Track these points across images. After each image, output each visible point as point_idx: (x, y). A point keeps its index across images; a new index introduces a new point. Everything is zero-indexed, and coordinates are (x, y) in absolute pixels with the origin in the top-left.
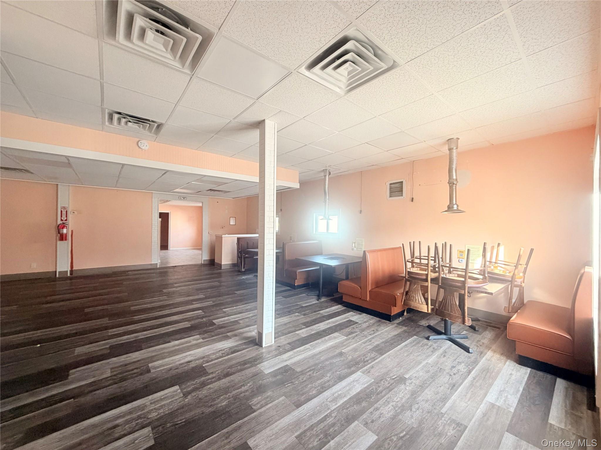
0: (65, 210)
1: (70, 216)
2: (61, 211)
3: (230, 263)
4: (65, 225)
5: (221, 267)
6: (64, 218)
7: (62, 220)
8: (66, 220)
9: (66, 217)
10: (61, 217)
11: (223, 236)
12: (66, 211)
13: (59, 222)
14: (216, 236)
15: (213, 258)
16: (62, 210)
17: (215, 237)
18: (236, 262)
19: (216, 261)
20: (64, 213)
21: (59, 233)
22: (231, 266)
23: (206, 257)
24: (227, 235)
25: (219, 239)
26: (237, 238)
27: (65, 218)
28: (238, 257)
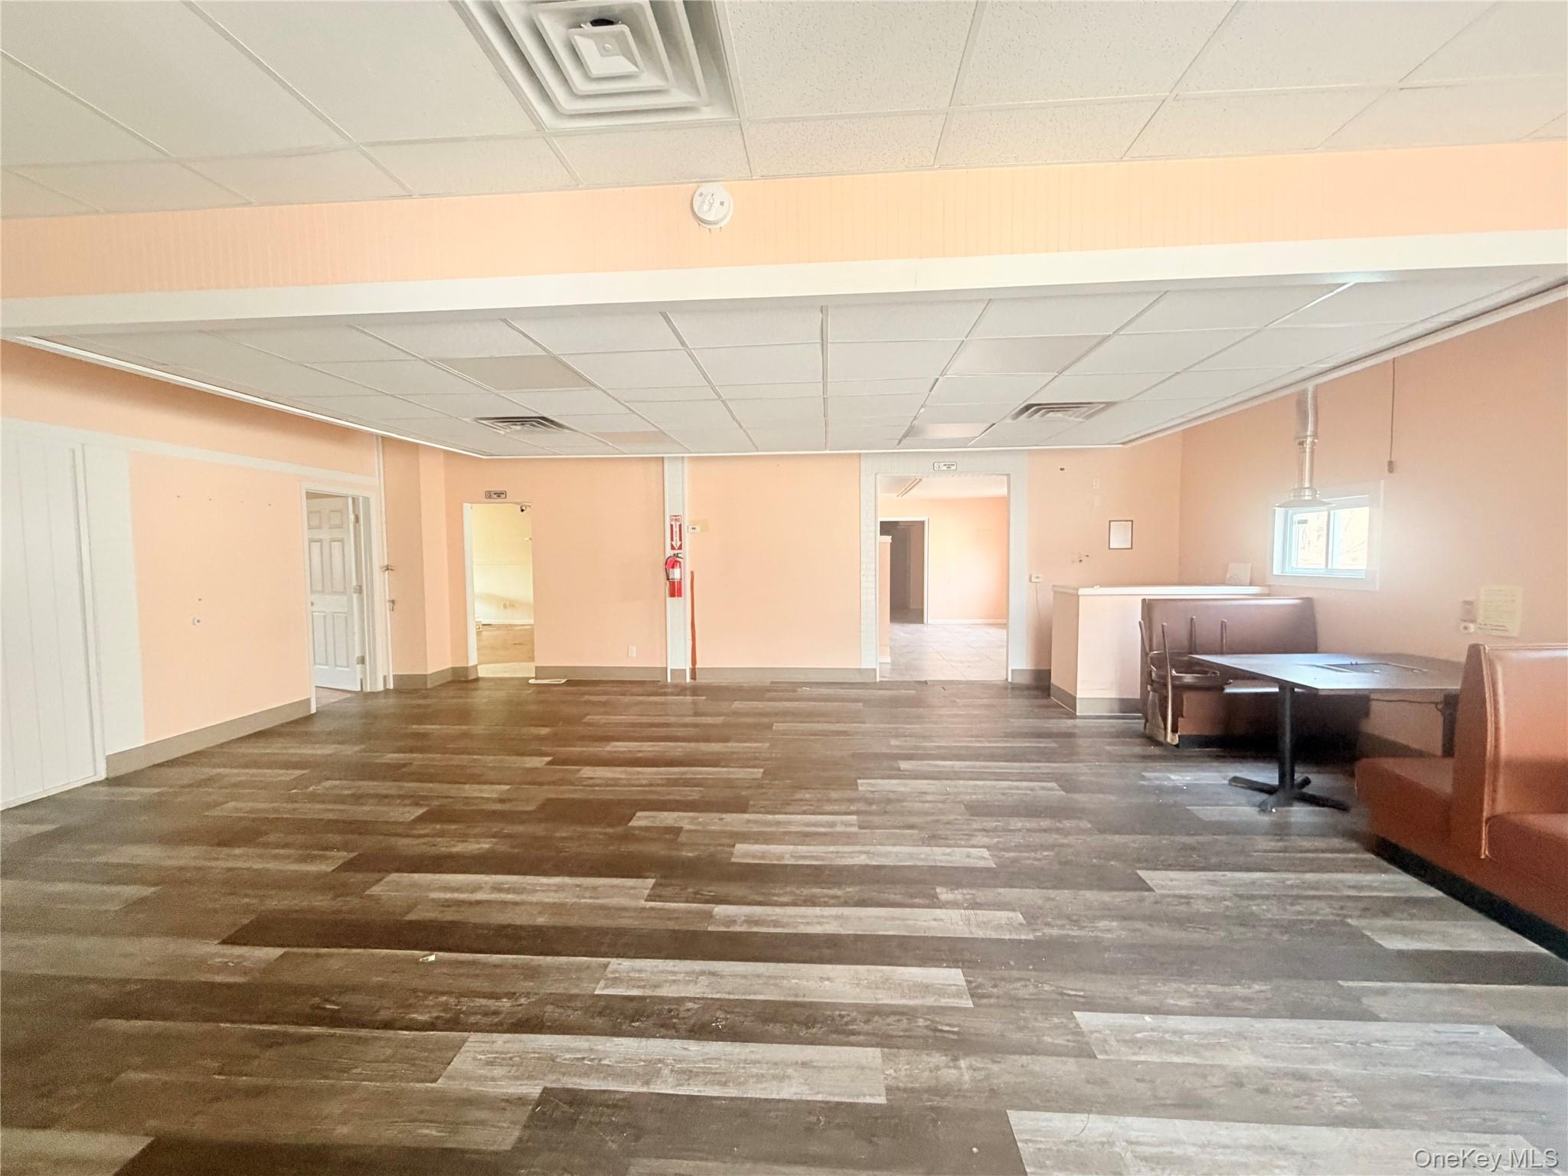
0: (678, 524)
1: (686, 535)
2: (672, 526)
3: (1113, 694)
4: (678, 559)
5: (1075, 709)
6: (677, 543)
7: (673, 548)
8: (680, 548)
9: (681, 540)
10: (672, 539)
11: (1081, 592)
12: (680, 526)
13: (669, 553)
14: (1055, 592)
15: (1044, 667)
16: (673, 523)
17: (1052, 593)
18: (1138, 696)
19: (1053, 680)
20: (676, 529)
21: (668, 579)
22: (1116, 707)
23: (1020, 662)
24: (1098, 590)
25: (1068, 601)
26: (1144, 601)
27: (679, 543)
28: (1147, 679)
